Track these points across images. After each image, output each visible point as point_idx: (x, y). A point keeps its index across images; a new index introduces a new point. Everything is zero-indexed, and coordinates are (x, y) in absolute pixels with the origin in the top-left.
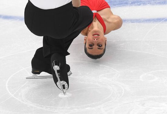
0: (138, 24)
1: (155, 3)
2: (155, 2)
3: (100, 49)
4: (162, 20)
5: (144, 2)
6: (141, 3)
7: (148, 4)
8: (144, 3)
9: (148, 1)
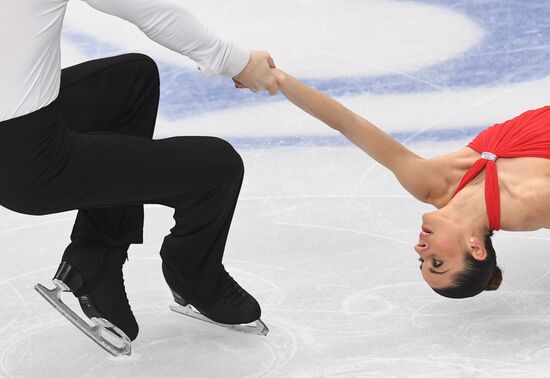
0: (335, 149)
1: (386, 87)
2: (385, 85)
3: (433, 272)
4: (406, 138)
5: (352, 85)
6: (344, 88)
7: (366, 90)
8: (352, 88)
9: (365, 85)
